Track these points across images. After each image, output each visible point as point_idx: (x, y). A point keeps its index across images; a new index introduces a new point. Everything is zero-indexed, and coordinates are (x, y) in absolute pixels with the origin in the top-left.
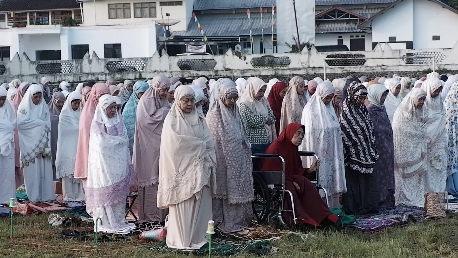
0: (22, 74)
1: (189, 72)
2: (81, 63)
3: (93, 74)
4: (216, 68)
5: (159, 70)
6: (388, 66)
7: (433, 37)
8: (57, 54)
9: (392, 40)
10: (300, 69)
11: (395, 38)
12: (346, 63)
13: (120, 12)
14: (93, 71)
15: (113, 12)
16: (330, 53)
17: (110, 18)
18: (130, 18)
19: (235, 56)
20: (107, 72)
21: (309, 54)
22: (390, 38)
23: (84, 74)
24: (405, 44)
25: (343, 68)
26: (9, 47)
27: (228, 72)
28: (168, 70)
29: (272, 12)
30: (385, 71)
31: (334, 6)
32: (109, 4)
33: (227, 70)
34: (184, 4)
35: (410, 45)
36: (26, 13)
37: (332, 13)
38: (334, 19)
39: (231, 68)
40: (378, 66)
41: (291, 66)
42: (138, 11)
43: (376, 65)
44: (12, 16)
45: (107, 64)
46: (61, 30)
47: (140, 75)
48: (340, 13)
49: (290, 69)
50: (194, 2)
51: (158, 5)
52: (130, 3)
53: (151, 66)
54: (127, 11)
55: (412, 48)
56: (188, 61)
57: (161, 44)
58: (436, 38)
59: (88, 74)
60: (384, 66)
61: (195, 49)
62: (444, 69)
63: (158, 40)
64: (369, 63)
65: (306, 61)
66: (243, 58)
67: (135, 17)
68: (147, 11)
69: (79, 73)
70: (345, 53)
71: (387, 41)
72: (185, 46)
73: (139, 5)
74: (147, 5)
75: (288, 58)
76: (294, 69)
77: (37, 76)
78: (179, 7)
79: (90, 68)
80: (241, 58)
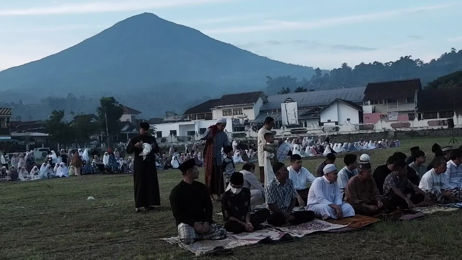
0: (172, 142)
1: (236, 139)
2: (194, 137)
4: (246, 137)
6: (316, 133)
7: (347, 119)
8: (194, 133)
9: (329, 121)
10: (280, 136)
11: (330, 120)
12: (299, 133)
13: (228, 113)
14: (198, 140)
15: (225, 114)
16: (292, 129)
17: (223, 115)
18: (232, 115)
19: (254, 132)
21: (284, 130)
22: (328, 120)
23: (195, 141)
24: (335, 123)
25: (298, 135)
26: (176, 131)
29: (276, 111)
30: (315, 135)
31: (317, 106)
32: (223, 110)
33: (251, 137)
34: (253, 108)
35: (337, 123)
36: (196, 115)
37: (316, 109)
40: (312, 134)
41: (276, 135)
42: (235, 112)
43: (311, 133)
44: (191, 116)
46: (195, 122)
48: (319, 109)
49: (276, 136)
50: (261, 107)
51: (243, 109)
52: (231, 109)
54: (230, 112)
55: (338, 125)
57: (234, 126)
58: (348, 120)
59: (196, 141)
60: (314, 133)
61: (248, 128)
62: (340, 134)
63: (233, 125)
64: (309, 132)
65: (283, 133)
66: (257, 132)
67: (234, 115)
68: (238, 112)
69: (193, 140)
70: (298, 128)
71: (327, 122)
72: (244, 128)
73: (235, 110)
74: (238, 109)
75: (275, 131)
76: (278, 136)
77: (177, 143)
78: (251, 110)
79: (197, 138)
80: (256, 132)
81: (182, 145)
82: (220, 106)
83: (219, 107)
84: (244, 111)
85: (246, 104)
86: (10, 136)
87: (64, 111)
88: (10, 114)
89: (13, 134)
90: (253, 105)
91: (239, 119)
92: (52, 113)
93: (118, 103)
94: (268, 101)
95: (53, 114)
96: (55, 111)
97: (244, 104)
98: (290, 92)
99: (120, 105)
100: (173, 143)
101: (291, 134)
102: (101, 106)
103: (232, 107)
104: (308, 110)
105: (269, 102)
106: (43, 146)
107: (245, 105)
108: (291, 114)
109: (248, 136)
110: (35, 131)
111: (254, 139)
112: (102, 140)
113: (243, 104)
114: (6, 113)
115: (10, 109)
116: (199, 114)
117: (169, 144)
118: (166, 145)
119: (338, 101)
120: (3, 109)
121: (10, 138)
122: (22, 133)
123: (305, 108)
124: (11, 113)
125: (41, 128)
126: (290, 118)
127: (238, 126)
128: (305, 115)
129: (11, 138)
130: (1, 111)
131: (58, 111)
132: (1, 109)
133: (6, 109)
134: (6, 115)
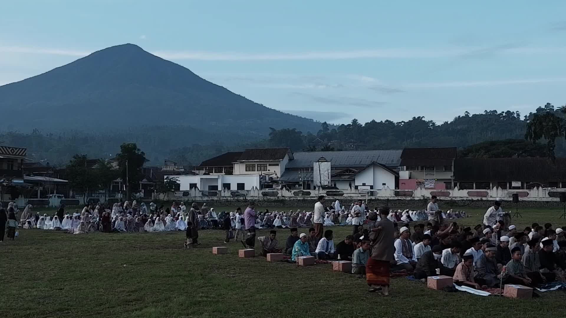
0: (196, 196)
1: (267, 197)
2: (221, 192)
3: (225, 197)
4: (278, 196)
5: (253, 196)
6: (353, 197)
8: (216, 187)
9: (364, 185)
10: (314, 197)
11: (365, 184)
12: (335, 195)
13: (251, 168)
14: (225, 196)
15: (248, 168)
16: (328, 190)
17: (246, 171)
18: (255, 171)
20: (232, 196)
21: (319, 191)
22: (363, 184)
24: (370, 187)
25: (333, 197)
26: (196, 184)
27: (284, 198)
28: (258, 196)
30: (352, 199)
31: (348, 167)
32: (246, 165)
33: (283, 196)
34: (279, 165)
35: (372, 187)
36: (213, 167)
37: (347, 171)
38: (347, 174)
39: (285, 196)
40: (349, 197)
41: (311, 196)
42: (259, 168)
43: (348, 196)
44: (207, 168)
45: (232, 193)
46: (218, 176)
47: (245, 198)
48: (350, 171)
49: (310, 197)
50: (287, 164)
51: (268, 165)
52: (255, 165)
53: (250, 194)
54: (254, 168)
55: (373, 189)
56: (267, 192)
57: (262, 184)
58: (384, 184)
59: (223, 197)
60: (351, 196)
61: (277, 186)
62: (378, 199)
63: (260, 182)
65: (317, 194)
67: (257, 171)
68: (262, 168)
69: (220, 196)
70: (334, 190)
71: (362, 185)
72: (272, 185)
73: (259, 165)
74: (263, 165)
75: (309, 192)
76: (312, 197)
77: (202, 197)
78: (277, 167)
79: (224, 194)
80: (289, 191)
81: (207, 200)
82: (244, 161)
83: (242, 161)
84: (269, 168)
86: (23, 179)
87: (86, 156)
88: (25, 156)
89: (26, 178)
90: (280, 161)
91: (266, 176)
92: (74, 157)
93: (139, 150)
95: (74, 159)
96: (77, 155)
98: (316, 150)
99: (142, 152)
100: (196, 198)
101: (326, 196)
102: (121, 153)
103: (256, 162)
104: (339, 171)
105: (294, 159)
106: (55, 192)
107: (272, 161)
108: (323, 174)
109: (279, 195)
110: (41, 175)
111: (286, 199)
112: (111, 189)
113: (268, 160)
114: (20, 154)
115: (26, 149)
116: (216, 167)
117: (193, 198)
118: (189, 199)
119: (374, 165)
120: (18, 149)
121: (22, 181)
122: (30, 176)
123: (334, 169)
124: (26, 154)
125: (50, 172)
126: (323, 179)
127: (266, 184)
128: (335, 176)
129: (24, 182)
130: (16, 151)
131: (80, 156)
132: (16, 150)
133: (21, 150)
134: (20, 155)
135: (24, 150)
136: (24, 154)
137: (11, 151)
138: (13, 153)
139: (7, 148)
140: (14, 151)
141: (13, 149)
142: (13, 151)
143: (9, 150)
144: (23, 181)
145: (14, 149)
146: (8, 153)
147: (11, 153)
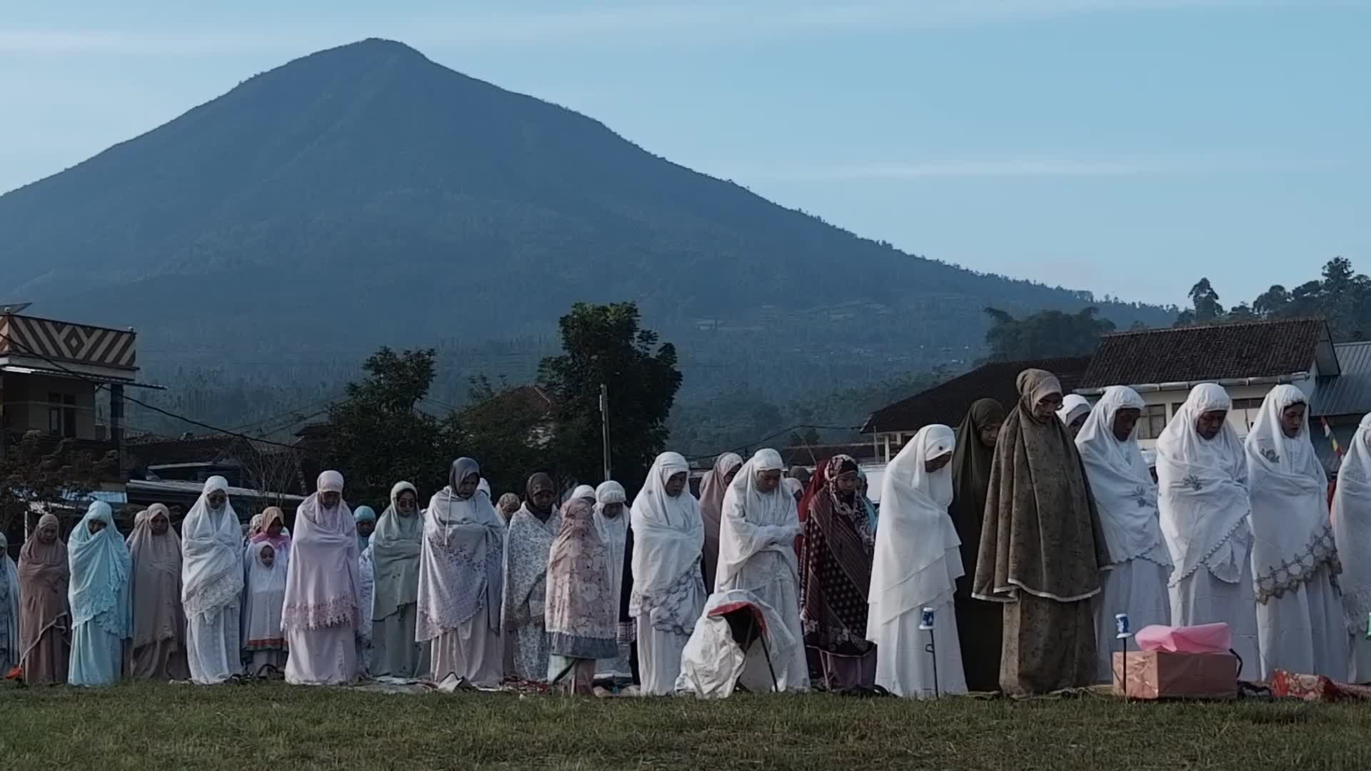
85: (1251, 379)
86: (123, 488)
87: (432, 358)
88: (129, 367)
89: (135, 484)
92: (368, 367)
94: (1340, 371)
95: (370, 372)
96: (386, 352)
97: (1247, 380)
99: (666, 348)
102: (565, 353)
105: (1343, 373)
107: (1251, 383)
120: (97, 334)
121: (123, 497)
124: (133, 357)
129: (129, 500)
130: (89, 343)
131: (401, 357)
132: (88, 337)
133: (111, 336)
134: (109, 366)
135: (124, 338)
136: (123, 362)
137: (67, 341)
138: (75, 351)
139: (49, 326)
140: (81, 344)
141: (73, 334)
142: (74, 343)
143: (60, 338)
144: (125, 495)
145: (79, 330)
146: (53, 353)
147: (68, 354)
